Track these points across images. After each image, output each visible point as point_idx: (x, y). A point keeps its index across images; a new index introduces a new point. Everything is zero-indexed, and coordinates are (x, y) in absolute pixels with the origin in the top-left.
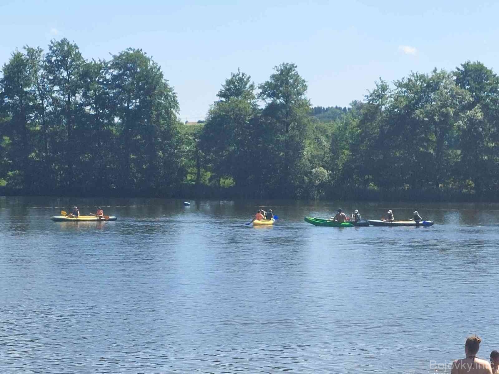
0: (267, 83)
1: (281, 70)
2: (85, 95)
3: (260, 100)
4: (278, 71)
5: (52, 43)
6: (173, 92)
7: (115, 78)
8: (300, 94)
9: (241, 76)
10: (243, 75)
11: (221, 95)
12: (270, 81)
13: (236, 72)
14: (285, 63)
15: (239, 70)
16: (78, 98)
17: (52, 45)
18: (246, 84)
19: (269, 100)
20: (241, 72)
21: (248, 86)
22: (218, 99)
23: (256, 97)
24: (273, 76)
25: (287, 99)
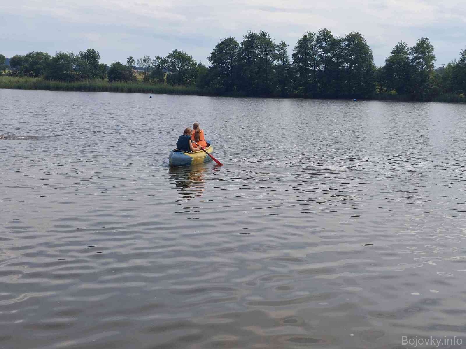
0: (414, 47)
1: (421, 41)
2: (333, 54)
3: (411, 55)
4: (419, 41)
5: (320, 30)
6: (372, 51)
7: (347, 45)
8: (430, 52)
9: (402, 44)
10: (403, 43)
12: (416, 46)
13: (400, 42)
14: (423, 38)
15: (402, 41)
16: (329, 54)
17: (320, 31)
18: (405, 48)
19: (415, 55)
20: (403, 42)
21: (406, 49)
22: (391, 55)
23: (409, 54)
24: (417, 44)
25: (424, 55)
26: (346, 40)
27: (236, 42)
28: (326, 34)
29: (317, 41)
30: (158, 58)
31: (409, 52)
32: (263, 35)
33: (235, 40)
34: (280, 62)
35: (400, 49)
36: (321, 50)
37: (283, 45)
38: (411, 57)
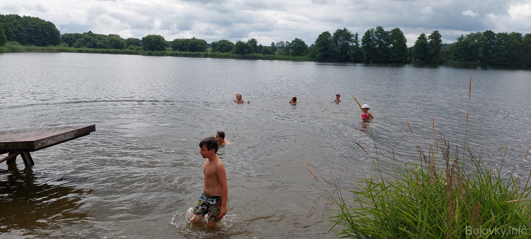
0: (430, 35)
1: (435, 32)
2: (384, 39)
4: (433, 32)
6: (406, 38)
7: (391, 35)
8: (439, 38)
10: (424, 34)
11: (418, 38)
13: (422, 33)
16: (382, 40)
17: (377, 27)
19: (431, 40)
21: (425, 37)
22: (418, 40)
24: (432, 34)
25: (436, 39)
26: (391, 32)
27: (329, 33)
28: (380, 29)
29: (375, 33)
30: (287, 42)
31: (427, 38)
32: (345, 30)
33: (329, 32)
34: (355, 44)
35: (422, 37)
36: (377, 37)
37: (357, 35)
38: (429, 41)
